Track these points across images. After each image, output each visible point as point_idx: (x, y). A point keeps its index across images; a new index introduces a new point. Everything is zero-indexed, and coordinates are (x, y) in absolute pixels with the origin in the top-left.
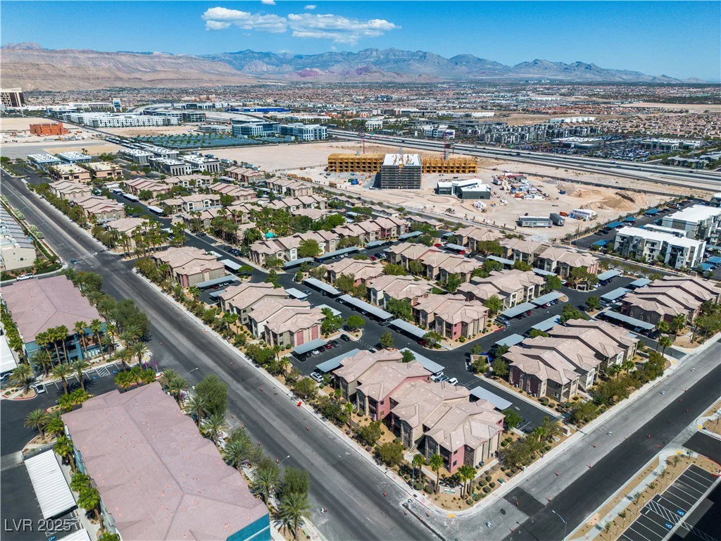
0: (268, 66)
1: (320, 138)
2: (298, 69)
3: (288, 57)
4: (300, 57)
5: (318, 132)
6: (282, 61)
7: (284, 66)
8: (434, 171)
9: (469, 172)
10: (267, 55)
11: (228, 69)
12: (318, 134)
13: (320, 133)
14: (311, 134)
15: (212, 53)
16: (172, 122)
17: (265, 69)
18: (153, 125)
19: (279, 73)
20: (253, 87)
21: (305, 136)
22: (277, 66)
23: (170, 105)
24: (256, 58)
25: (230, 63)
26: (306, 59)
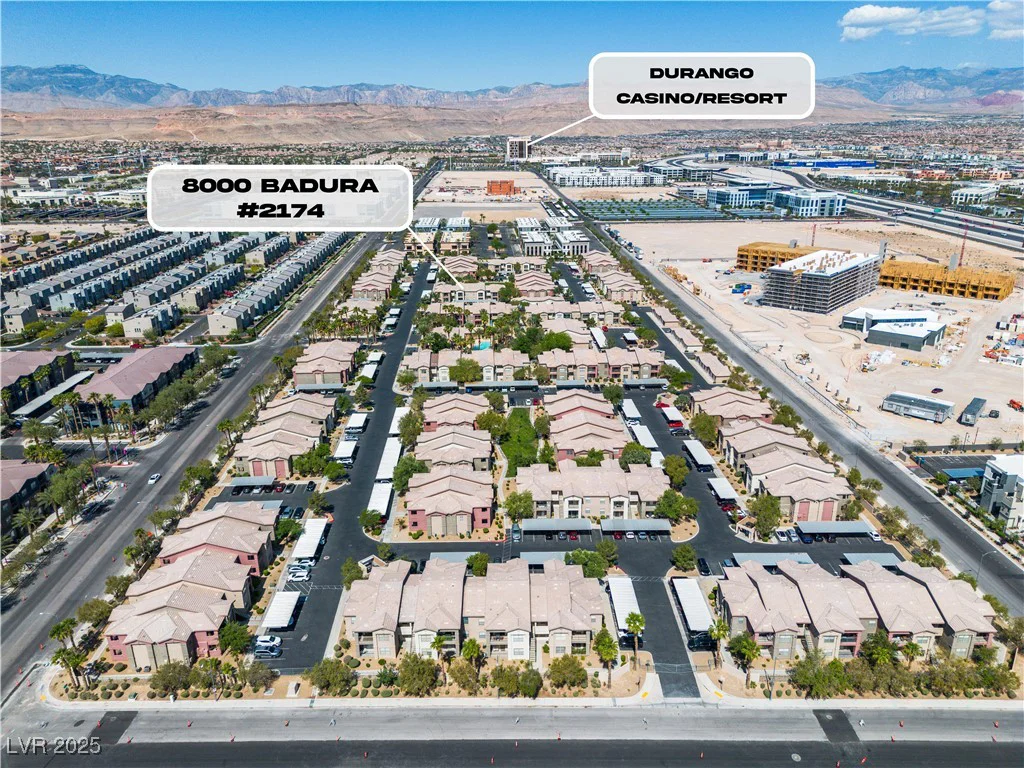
0: (928, 91)
1: (831, 213)
2: (981, 93)
3: (970, 74)
4: (992, 73)
5: (828, 204)
6: (954, 81)
7: (958, 88)
8: (915, 288)
9: (986, 296)
10: (932, 73)
11: (857, 98)
12: (827, 208)
13: (831, 206)
14: (814, 207)
15: (839, 75)
16: (656, 181)
17: (920, 95)
18: (630, 185)
19: (946, 100)
20: (878, 124)
21: (802, 210)
22: (943, 89)
23: (703, 155)
24: (909, 79)
25: (862, 87)
26: (1006, 74)
